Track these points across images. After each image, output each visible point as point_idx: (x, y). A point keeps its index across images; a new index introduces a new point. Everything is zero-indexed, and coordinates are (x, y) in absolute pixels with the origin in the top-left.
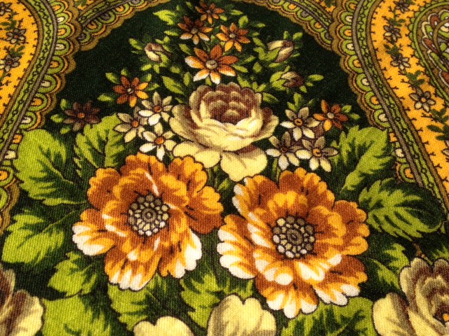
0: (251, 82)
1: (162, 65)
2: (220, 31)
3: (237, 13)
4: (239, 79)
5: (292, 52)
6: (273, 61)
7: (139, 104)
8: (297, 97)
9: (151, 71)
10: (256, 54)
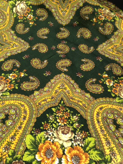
0: (70, 126)
1: (53, 121)
2: (64, 113)
3: (68, 109)
4: (67, 125)
5: (78, 119)
6: (74, 121)
7: (48, 129)
8: (78, 129)
9: (51, 122)
10: (71, 119)
